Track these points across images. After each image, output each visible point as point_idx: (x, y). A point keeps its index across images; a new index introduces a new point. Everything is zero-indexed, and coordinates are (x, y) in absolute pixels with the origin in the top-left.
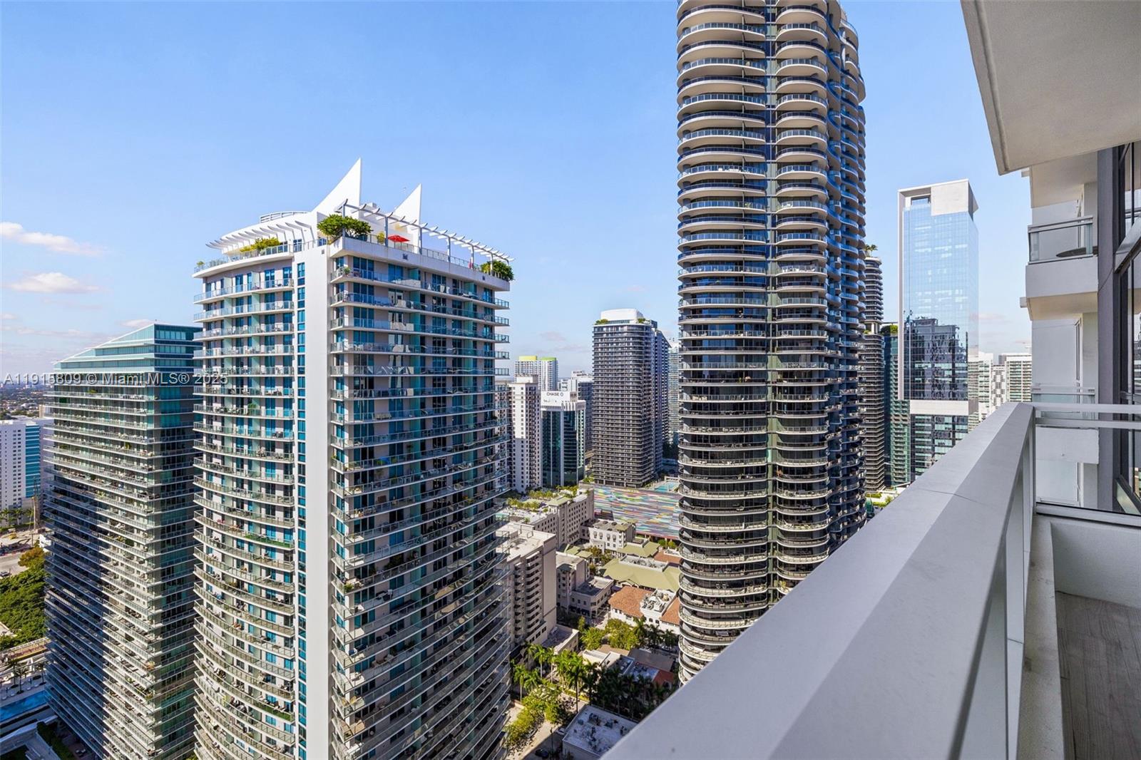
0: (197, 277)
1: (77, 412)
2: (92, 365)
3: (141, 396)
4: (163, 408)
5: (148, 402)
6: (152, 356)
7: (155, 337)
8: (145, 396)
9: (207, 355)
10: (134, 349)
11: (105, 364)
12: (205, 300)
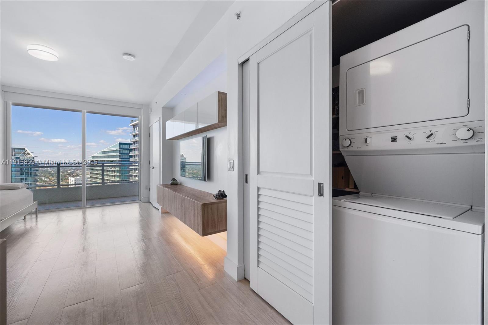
0: (131, 126)
1: (96, 174)
2: (101, 157)
3: (115, 168)
4: (122, 173)
5: (117, 170)
6: (118, 154)
7: (120, 147)
8: (116, 168)
9: (134, 153)
10: (113, 151)
11: (104, 157)
12: (133, 134)
